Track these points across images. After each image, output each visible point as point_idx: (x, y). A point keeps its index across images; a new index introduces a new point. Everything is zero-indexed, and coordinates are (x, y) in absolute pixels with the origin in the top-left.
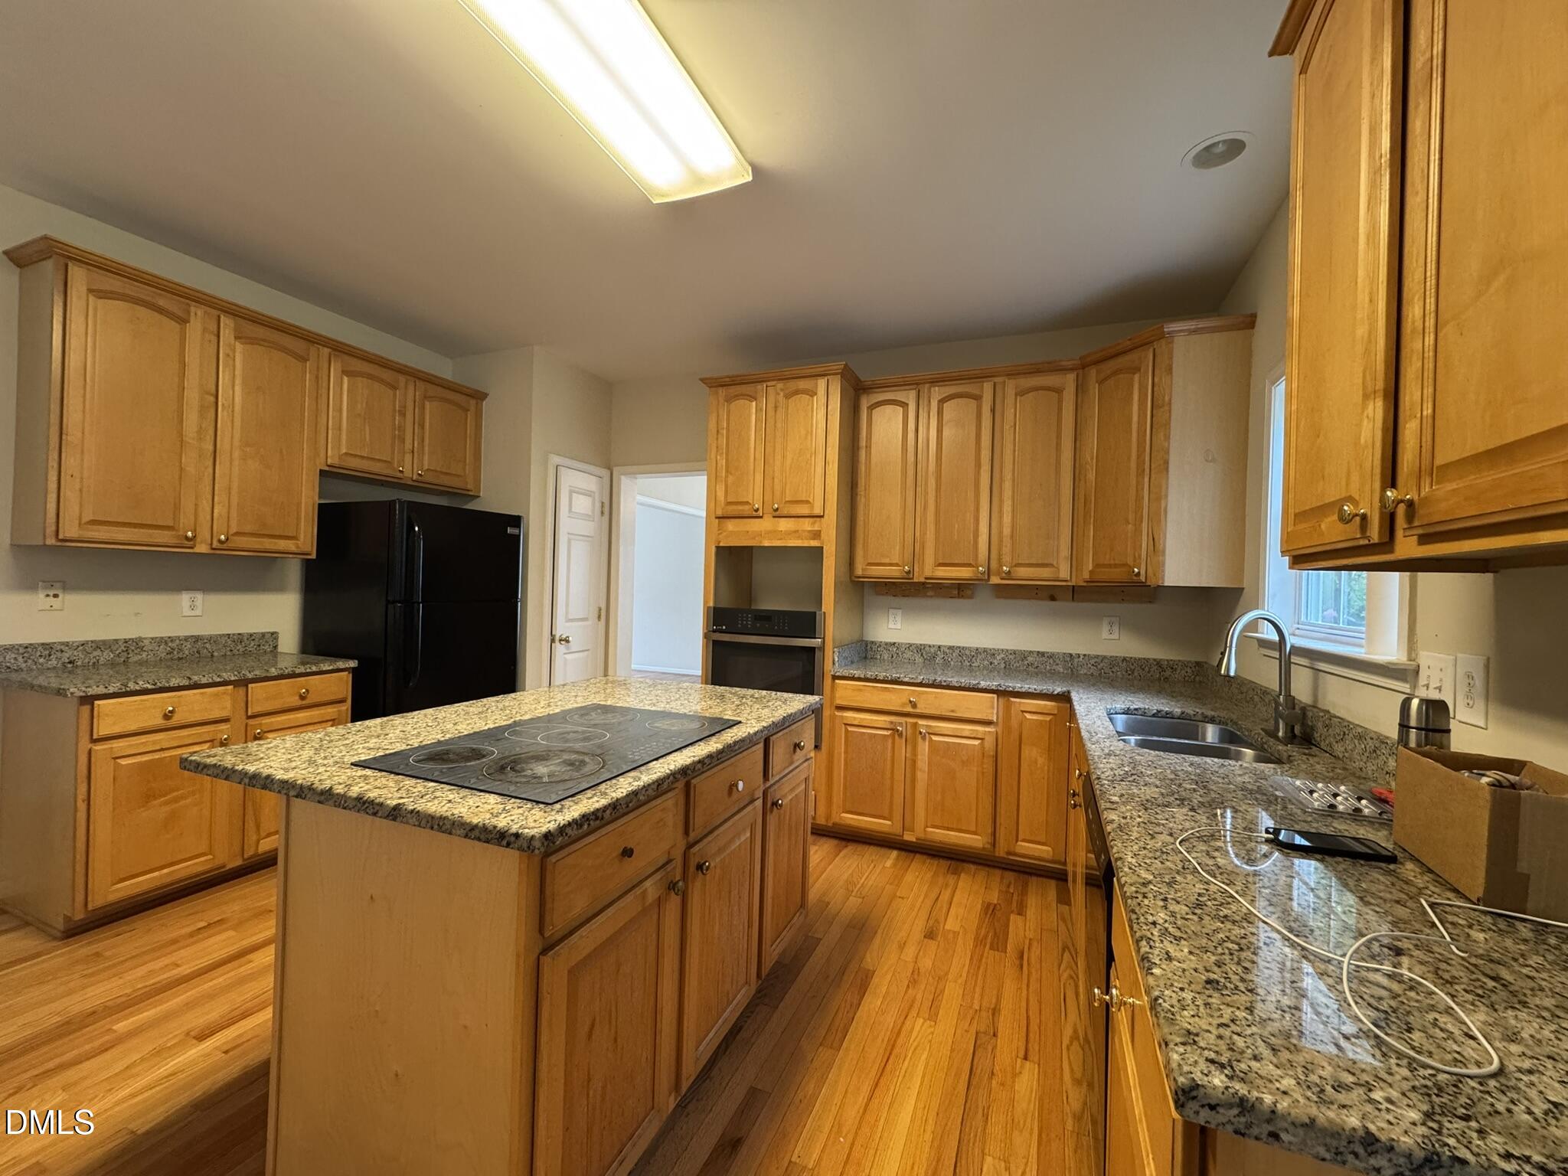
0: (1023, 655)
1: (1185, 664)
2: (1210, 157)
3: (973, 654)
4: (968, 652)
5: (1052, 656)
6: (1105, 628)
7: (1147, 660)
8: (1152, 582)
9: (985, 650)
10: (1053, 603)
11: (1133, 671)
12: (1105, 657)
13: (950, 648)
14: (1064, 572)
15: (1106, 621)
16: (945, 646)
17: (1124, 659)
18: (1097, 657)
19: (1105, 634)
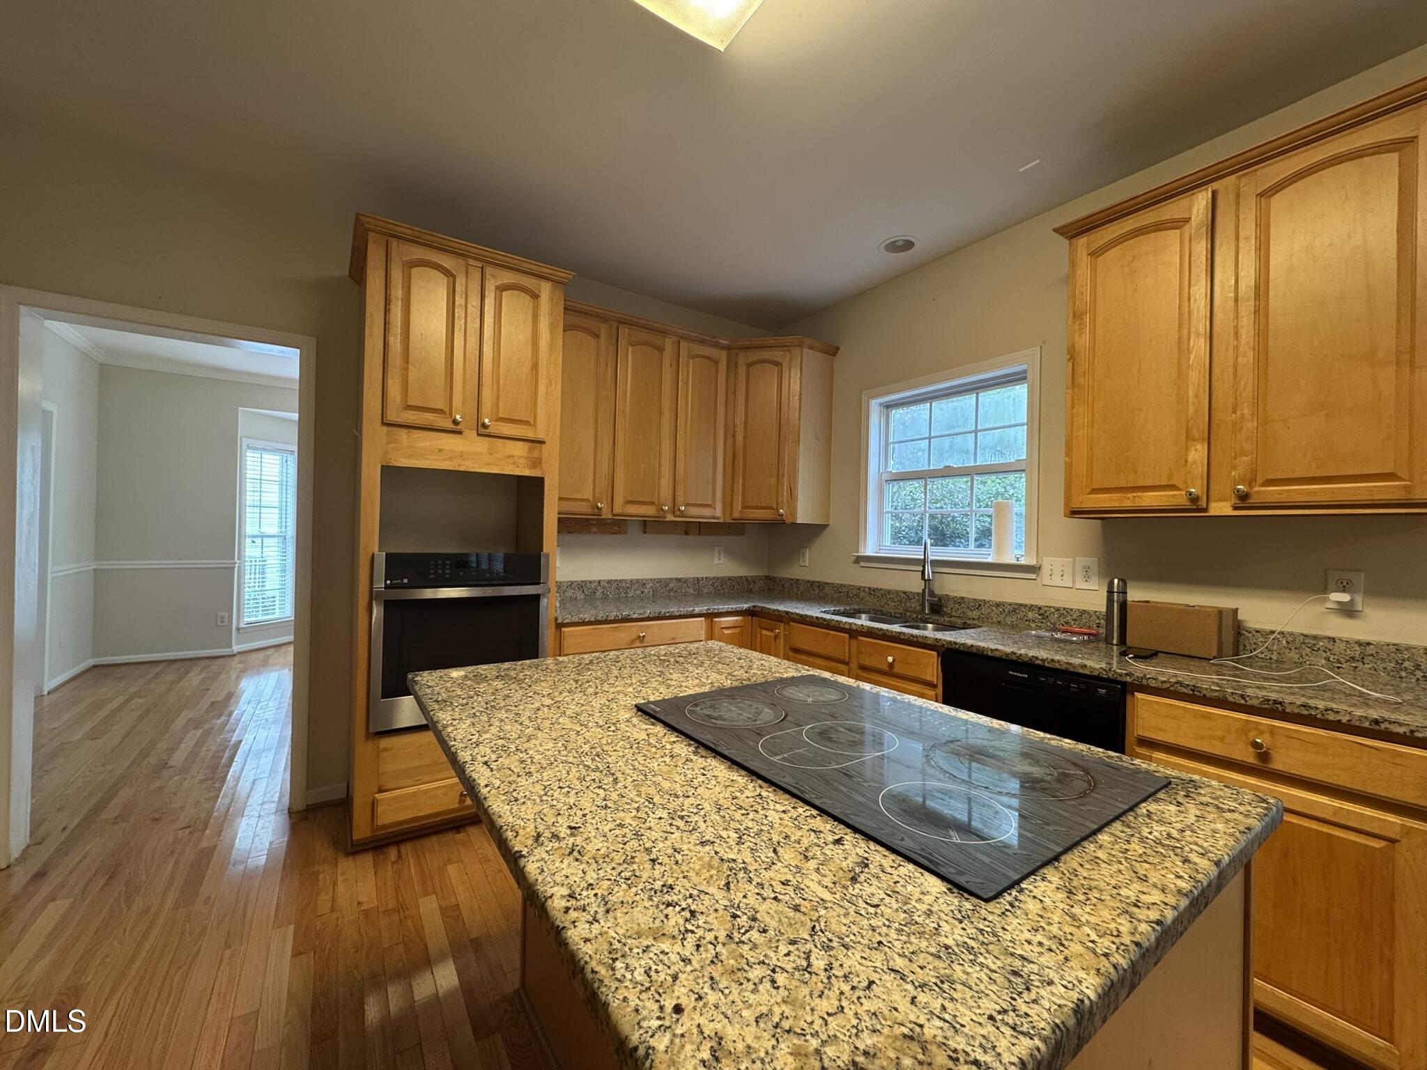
0: (664, 583)
1: (760, 578)
2: (893, 247)
3: (628, 585)
4: (623, 584)
5: (686, 581)
6: (716, 555)
7: (741, 577)
8: (789, 521)
9: (638, 581)
10: (686, 536)
11: (734, 586)
12: (718, 578)
13: (609, 582)
14: (718, 512)
15: (716, 550)
16: (604, 581)
17: (729, 578)
18: (714, 578)
19: (716, 561)
